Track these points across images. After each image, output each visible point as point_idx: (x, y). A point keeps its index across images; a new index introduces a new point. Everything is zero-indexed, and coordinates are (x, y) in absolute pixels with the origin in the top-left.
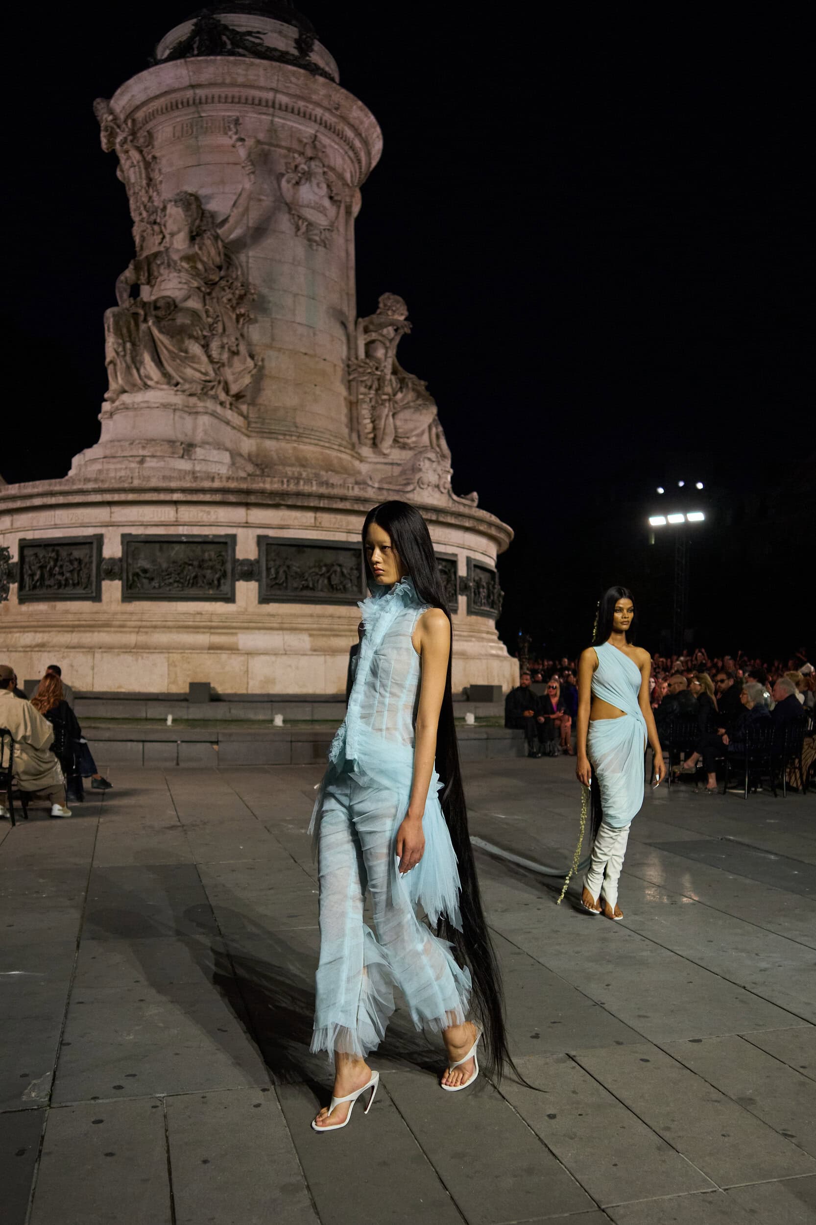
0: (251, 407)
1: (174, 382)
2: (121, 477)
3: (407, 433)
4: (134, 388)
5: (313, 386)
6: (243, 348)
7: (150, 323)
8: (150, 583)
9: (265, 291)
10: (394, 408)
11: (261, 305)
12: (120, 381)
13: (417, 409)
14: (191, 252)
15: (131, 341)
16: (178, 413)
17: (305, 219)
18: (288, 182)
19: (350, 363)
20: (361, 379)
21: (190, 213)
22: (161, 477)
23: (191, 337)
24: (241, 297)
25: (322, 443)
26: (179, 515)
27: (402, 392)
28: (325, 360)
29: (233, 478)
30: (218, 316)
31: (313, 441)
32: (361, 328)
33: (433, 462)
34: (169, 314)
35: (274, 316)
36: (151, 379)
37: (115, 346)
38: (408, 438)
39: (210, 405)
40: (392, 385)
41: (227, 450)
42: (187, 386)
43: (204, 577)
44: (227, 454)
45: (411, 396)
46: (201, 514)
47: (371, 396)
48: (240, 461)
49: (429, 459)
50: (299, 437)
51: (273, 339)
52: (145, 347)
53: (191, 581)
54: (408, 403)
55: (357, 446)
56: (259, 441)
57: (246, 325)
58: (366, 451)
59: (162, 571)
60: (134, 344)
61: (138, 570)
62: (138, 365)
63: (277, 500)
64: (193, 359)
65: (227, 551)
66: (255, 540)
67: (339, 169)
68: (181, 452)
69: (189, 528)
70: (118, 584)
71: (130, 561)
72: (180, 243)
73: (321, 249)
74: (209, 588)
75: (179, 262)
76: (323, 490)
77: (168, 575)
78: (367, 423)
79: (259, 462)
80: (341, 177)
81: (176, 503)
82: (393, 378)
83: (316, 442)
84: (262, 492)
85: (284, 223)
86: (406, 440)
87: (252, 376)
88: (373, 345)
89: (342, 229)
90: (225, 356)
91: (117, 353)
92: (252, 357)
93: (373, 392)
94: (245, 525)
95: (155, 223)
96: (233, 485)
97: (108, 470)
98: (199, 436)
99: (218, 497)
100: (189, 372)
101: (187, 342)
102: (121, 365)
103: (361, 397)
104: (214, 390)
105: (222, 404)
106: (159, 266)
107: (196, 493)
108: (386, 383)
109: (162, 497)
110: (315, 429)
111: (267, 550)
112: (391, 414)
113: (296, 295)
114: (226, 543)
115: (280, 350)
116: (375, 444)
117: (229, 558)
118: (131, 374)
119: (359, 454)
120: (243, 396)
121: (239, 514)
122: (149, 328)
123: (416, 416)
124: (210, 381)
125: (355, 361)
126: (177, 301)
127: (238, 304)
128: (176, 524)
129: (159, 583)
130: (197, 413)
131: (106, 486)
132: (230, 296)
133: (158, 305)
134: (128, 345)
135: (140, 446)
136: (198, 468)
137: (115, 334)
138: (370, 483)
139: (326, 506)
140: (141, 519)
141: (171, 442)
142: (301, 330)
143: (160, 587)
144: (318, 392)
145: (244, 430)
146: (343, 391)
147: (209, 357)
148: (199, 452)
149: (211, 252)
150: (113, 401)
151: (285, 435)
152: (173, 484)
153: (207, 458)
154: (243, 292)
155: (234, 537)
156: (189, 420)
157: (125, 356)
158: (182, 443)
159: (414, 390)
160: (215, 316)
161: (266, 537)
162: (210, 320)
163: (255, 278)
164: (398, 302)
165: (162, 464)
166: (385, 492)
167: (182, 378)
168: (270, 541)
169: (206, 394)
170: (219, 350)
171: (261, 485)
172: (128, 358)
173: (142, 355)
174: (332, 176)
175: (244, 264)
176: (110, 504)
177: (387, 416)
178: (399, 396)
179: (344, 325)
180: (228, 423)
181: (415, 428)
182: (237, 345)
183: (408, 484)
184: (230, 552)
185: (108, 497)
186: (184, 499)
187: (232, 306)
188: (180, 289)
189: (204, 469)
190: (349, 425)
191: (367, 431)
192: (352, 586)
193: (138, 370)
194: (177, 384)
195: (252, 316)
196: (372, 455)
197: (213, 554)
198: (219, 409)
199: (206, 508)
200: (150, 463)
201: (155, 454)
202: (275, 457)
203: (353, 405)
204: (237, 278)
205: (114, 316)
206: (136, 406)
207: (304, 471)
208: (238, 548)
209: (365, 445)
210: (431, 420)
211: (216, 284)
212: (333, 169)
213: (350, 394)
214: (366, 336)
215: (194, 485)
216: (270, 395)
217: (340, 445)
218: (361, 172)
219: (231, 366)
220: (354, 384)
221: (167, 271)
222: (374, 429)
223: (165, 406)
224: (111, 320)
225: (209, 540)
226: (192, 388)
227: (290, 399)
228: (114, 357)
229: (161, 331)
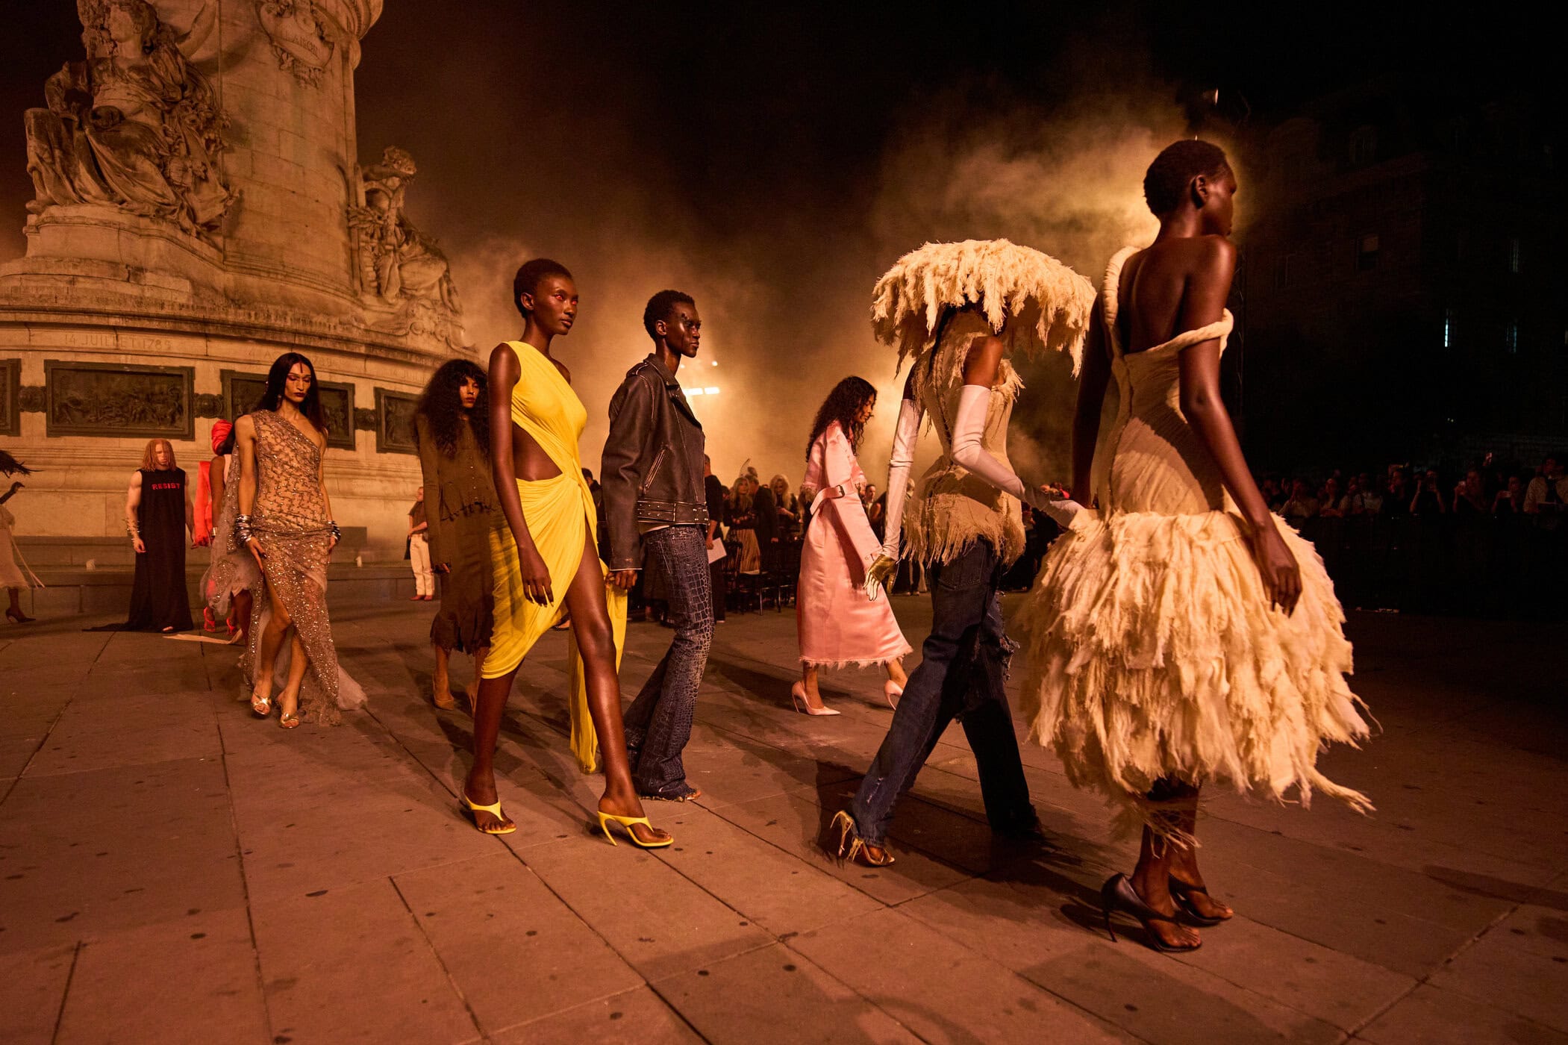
0: (228, 240)
1: (118, 198)
2: (41, 296)
3: (414, 286)
4: (67, 200)
5: (304, 227)
6: (212, 175)
7: (87, 132)
8: (84, 416)
9: (243, 120)
10: (401, 260)
11: (237, 134)
12: (48, 191)
13: (425, 263)
14: (143, 63)
15: (60, 147)
16: (123, 234)
17: (290, 54)
18: (269, 12)
19: (349, 209)
20: (361, 226)
21: (141, 20)
22: (94, 299)
23: (139, 152)
24: (209, 123)
25: (315, 286)
26: (120, 342)
27: (408, 244)
28: (317, 201)
29: (188, 307)
30: (180, 137)
31: (303, 282)
32: (360, 175)
33: (428, 309)
34: (113, 125)
35: (254, 147)
36: (89, 193)
37: (38, 151)
38: (416, 290)
39: (166, 228)
40: (396, 236)
41: (188, 278)
42: (135, 205)
43: (154, 411)
44: (188, 283)
45: (418, 249)
46: (148, 343)
47: (374, 244)
48: (206, 293)
49: (424, 306)
50: (285, 276)
51: (253, 172)
52: (80, 157)
53: (138, 416)
54: (416, 256)
55: (360, 293)
56: (237, 276)
57: (220, 153)
58: (369, 299)
59: (100, 404)
60: (66, 153)
61: (66, 401)
62: (72, 176)
63: (243, 333)
64: (144, 176)
65: (182, 385)
66: (218, 374)
67: (333, 12)
68: (127, 275)
69: (134, 357)
70: (41, 417)
71: (57, 391)
72: (129, 51)
73: (311, 88)
74: (160, 424)
75: (127, 71)
76: (299, 326)
77: (108, 407)
78: (370, 272)
79: (237, 297)
80: (334, 19)
81: (115, 329)
82: (398, 229)
83: (307, 283)
84: (223, 323)
85: (265, 53)
86: (414, 292)
87: (225, 206)
88: (377, 195)
89: (338, 73)
90: (189, 181)
91: (41, 159)
92: (226, 187)
93: (375, 242)
94: (206, 358)
95: (102, 28)
96: (184, 313)
97: (27, 288)
98: (153, 260)
99: (168, 326)
100: (139, 191)
101: (133, 157)
102: (48, 175)
103: (362, 244)
104: (176, 214)
105: (184, 231)
106: (101, 72)
107: (139, 319)
108: (389, 233)
109: (95, 320)
110: (306, 270)
111: (232, 385)
112: (397, 265)
113: (281, 130)
114: (181, 376)
115: (262, 184)
116: (379, 292)
117: (185, 392)
118: (64, 187)
119: (361, 301)
120: (216, 227)
121: (197, 345)
122: (86, 137)
123: (425, 270)
124: (169, 205)
125: (356, 208)
126: (125, 113)
127: (206, 128)
128: (117, 352)
129: (96, 415)
130: (149, 235)
131: (18, 304)
132: (193, 117)
133: (98, 113)
134: (57, 153)
135: (71, 264)
136: (148, 294)
137: (38, 138)
138: (355, 324)
139: (303, 343)
140: (71, 344)
141: (113, 264)
142: (286, 166)
143: (97, 420)
144: (309, 233)
145: (218, 263)
146: (341, 236)
147: (168, 179)
148: (150, 278)
149: (167, 67)
150: (39, 214)
151: (269, 273)
152: (109, 308)
153: (160, 285)
154: (210, 115)
155: (191, 371)
156: (140, 244)
157: (54, 163)
158: (127, 266)
159: (421, 244)
160: (175, 137)
161: (233, 372)
162: (169, 140)
163: (230, 104)
164: (405, 157)
165: (99, 286)
166: (373, 335)
167: (131, 197)
168: (236, 377)
169: (163, 218)
170: (181, 173)
171: (223, 316)
172: (58, 167)
173: (76, 166)
174: (322, 17)
175: (216, 89)
176: (27, 325)
177: (392, 267)
178: (405, 248)
179: (342, 170)
180: (193, 252)
181: (424, 282)
182: (205, 171)
183: (399, 329)
184: (186, 386)
185: (23, 317)
186: (124, 325)
187: (198, 129)
188: (129, 101)
189: (156, 296)
190: (351, 272)
191: (370, 279)
192: (337, 428)
193: (72, 183)
194: (122, 202)
195: (226, 144)
196: (377, 304)
197: (165, 387)
198: (180, 235)
199: (156, 337)
200: (83, 284)
201: (90, 275)
202: (257, 294)
203: (353, 253)
204: (203, 100)
205: (36, 117)
206: (67, 221)
207: (291, 311)
208: (196, 382)
209: (369, 293)
210: (441, 275)
211: (176, 103)
212: (324, 10)
213: (351, 240)
214: (366, 184)
215: (136, 310)
216: (249, 229)
217: (337, 289)
218: (360, 21)
219: (197, 192)
220: (355, 231)
221: (112, 80)
222: (378, 277)
223: (106, 224)
224: (33, 121)
225: (160, 372)
226: (144, 208)
227: (277, 237)
228: (37, 164)
229: (99, 141)
